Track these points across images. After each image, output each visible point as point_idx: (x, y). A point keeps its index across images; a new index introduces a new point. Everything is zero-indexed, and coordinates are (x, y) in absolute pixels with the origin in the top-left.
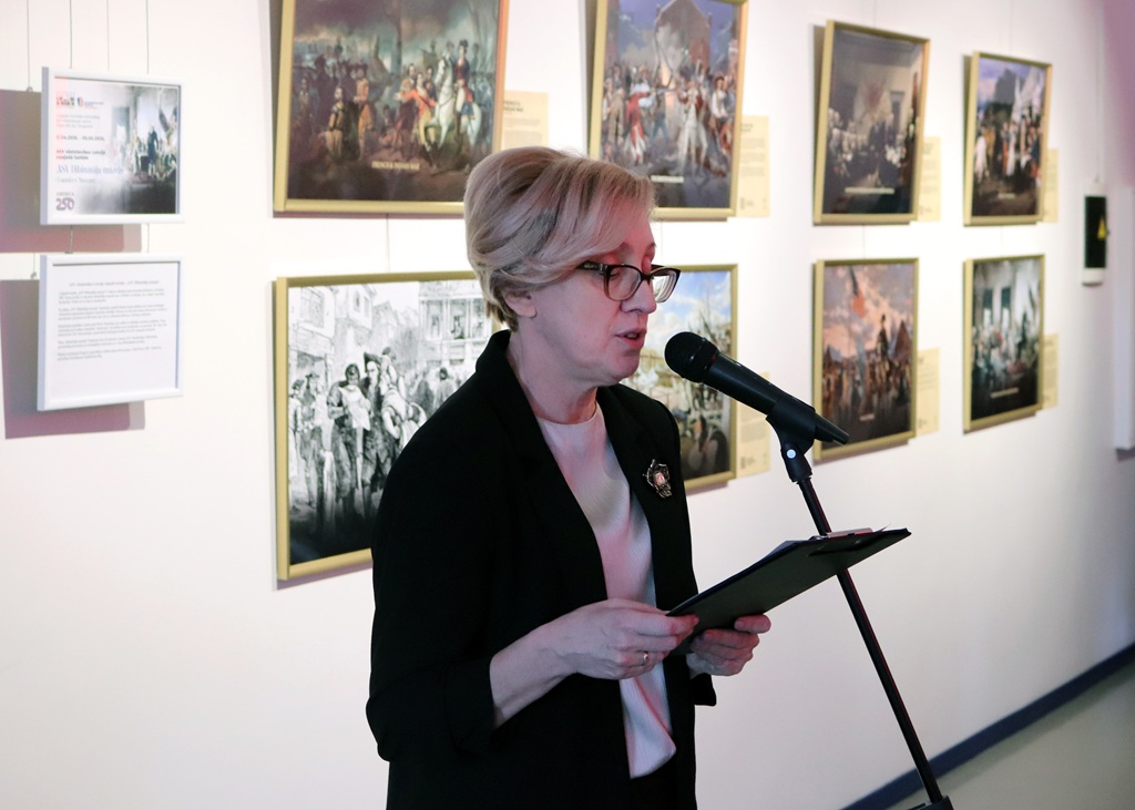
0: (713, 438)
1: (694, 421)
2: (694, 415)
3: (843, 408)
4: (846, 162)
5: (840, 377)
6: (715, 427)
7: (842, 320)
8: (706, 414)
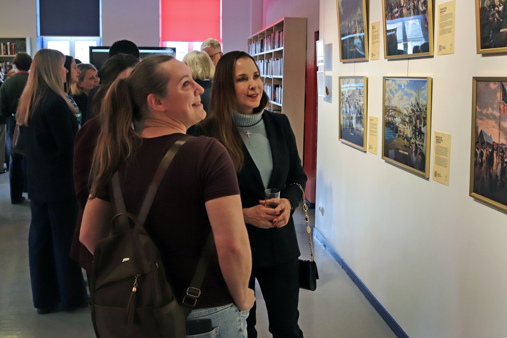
0: (419, 154)
1: (413, 143)
2: (412, 141)
3: (494, 175)
4: (498, 12)
5: (492, 153)
6: (420, 150)
7: (495, 118)
8: (417, 142)
